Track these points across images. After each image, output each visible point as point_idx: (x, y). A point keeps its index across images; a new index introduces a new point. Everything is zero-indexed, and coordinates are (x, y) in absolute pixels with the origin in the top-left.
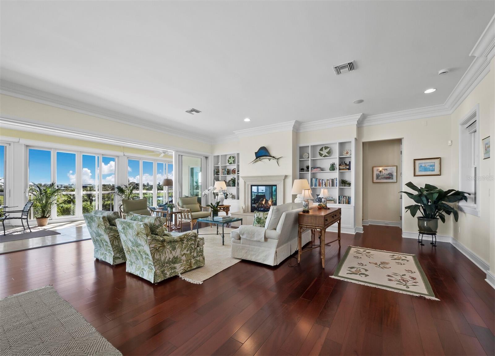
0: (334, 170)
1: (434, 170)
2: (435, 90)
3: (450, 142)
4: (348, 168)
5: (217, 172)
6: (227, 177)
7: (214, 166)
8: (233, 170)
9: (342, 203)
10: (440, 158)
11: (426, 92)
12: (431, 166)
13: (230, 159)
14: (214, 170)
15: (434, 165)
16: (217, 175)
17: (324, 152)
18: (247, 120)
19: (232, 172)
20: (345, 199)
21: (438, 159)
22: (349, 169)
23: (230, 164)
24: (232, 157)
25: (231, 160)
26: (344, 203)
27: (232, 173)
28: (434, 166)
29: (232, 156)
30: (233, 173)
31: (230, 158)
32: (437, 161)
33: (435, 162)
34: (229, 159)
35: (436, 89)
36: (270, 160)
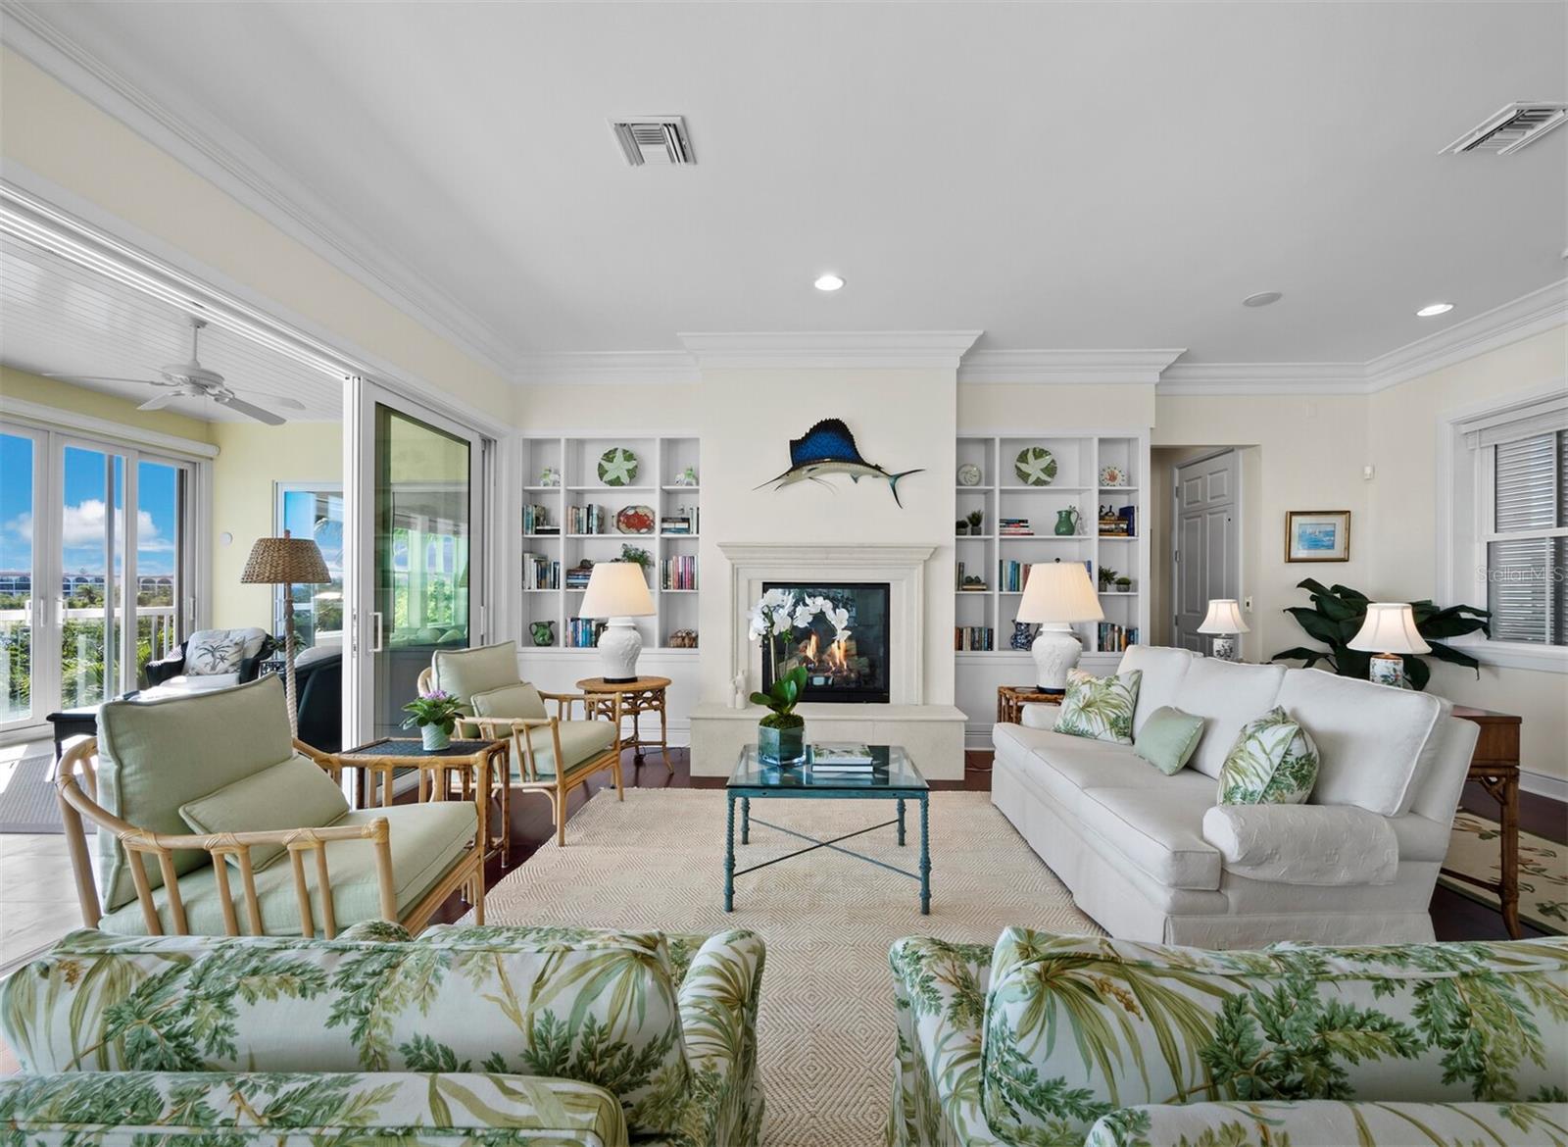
0: (1071, 534)
1: (1331, 547)
2: (1450, 307)
3: (1368, 470)
4: (1125, 527)
5: (537, 518)
6: (587, 543)
7: (524, 491)
8: (620, 514)
9: (1109, 648)
10: (1349, 512)
11: (1421, 314)
12: (1327, 534)
13: (610, 460)
14: (523, 509)
15: (1334, 531)
16: (538, 532)
17: (1034, 468)
18: (828, 283)
19: (619, 521)
20: (1116, 635)
21: (1344, 516)
22: (1130, 531)
23: (611, 483)
24: (619, 455)
25: (619, 468)
26: (1113, 650)
27: (618, 528)
28: (1334, 536)
29: (625, 452)
30: (622, 526)
31: (609, 456)
32: (1340, 520)
33: (1335, 524)
34: (604, 463)
35: (1455, 305)
36: (856, 480)
